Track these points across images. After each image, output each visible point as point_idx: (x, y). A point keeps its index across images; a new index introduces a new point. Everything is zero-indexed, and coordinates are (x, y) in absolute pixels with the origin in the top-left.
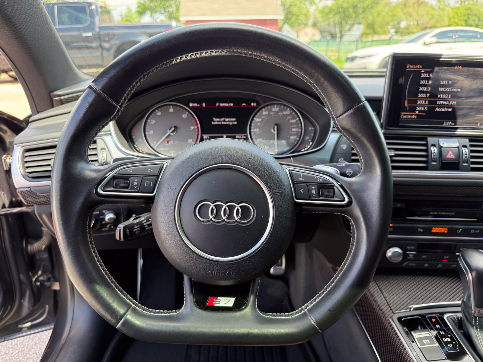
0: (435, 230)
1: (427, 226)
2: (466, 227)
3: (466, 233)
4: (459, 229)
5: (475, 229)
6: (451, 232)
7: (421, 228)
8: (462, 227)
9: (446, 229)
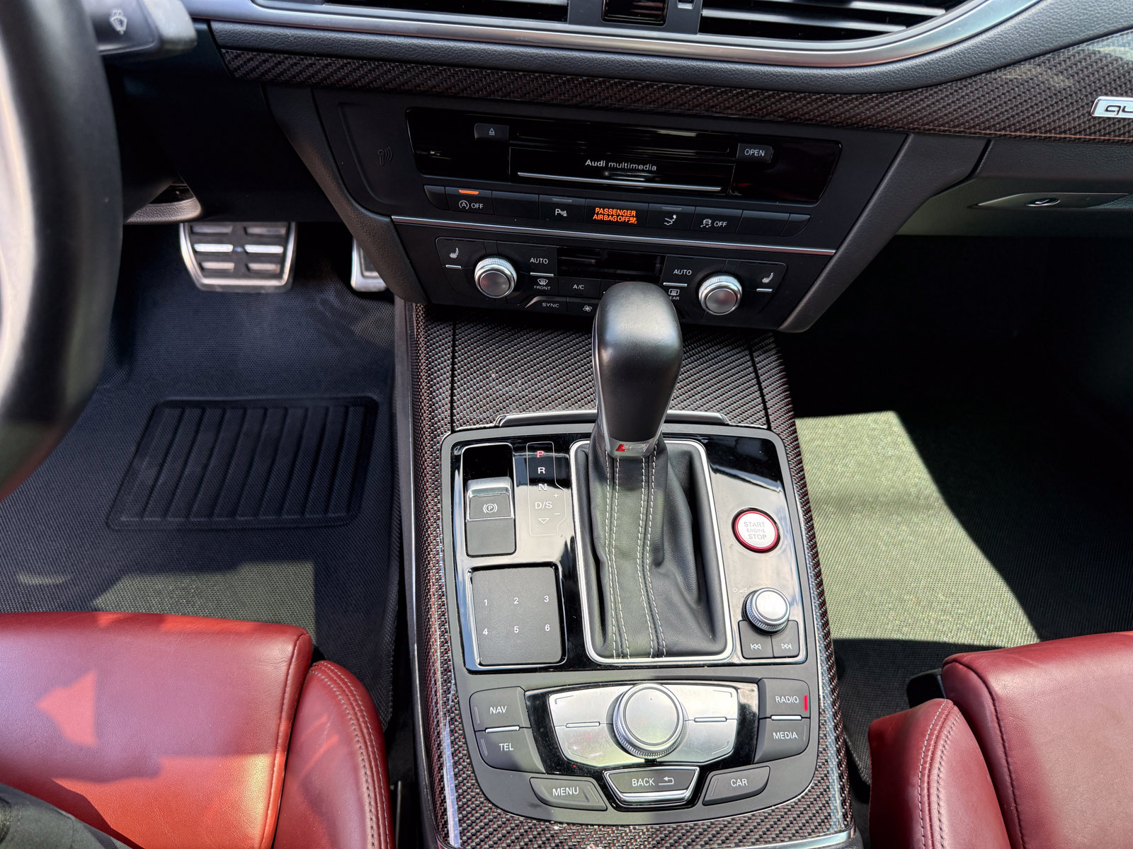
0: (602, 214)
1: (581, 201)
2: (691, 209)
3: (688, 226)
4: (670, 214)
5: (714, 218)
6: (648, 223)
7: (563, 207)
8: (679, 209)
9: (634, 213)
